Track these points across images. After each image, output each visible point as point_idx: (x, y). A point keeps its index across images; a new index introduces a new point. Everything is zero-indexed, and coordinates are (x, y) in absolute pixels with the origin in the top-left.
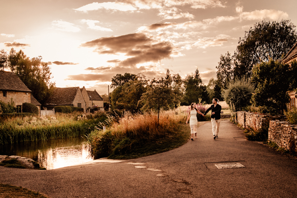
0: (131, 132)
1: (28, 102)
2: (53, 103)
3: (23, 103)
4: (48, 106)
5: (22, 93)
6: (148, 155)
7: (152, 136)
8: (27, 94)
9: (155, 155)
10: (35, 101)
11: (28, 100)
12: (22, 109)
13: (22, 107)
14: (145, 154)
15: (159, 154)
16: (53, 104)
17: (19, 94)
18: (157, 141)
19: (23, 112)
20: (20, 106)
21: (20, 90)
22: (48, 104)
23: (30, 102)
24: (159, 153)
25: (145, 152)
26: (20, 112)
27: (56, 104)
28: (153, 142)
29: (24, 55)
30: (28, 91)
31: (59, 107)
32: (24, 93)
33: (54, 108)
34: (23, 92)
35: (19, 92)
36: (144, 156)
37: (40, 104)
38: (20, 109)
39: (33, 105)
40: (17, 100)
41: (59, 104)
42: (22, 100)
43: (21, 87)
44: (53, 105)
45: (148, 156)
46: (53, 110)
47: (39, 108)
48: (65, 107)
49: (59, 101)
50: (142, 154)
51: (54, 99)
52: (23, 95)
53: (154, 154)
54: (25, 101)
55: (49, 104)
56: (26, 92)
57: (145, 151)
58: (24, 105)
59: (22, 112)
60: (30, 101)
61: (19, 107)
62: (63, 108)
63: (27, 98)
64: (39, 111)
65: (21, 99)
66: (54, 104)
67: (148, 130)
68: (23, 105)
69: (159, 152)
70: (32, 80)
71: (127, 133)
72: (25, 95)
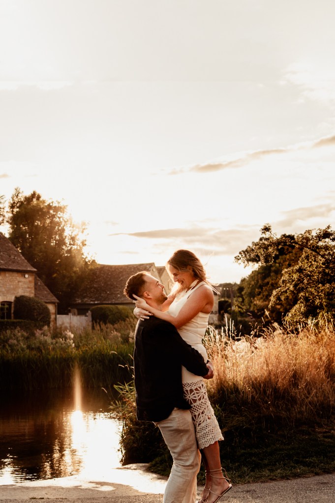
0: (235, 389)
1: (27, 294)
2: (91, 297)
3: (16, 298)
4: (79, 304)
5: (15, 274)
6: (272, 480)
7: (304, 409)
8: (27, 276)
9: (299, 480)
10: (46, 291)
11: (28, 290)
12: (12, 311)
13: (13, 306)
14: (266, 472)
15: (317, 478)
16: (91, 301)
17: (7, 275)
18: (321, 426)
19: (15, 318)
20: (9, 303)
21: (10, 268)
22: (80, 301)
23: (32, 295)
24: (317, 474)
25: (266, 466)
26: (9, 317)
27: (98, 301)
28: (305, 428)
29: (41, 199)
30: (29, 269)
31: (101, 309)
32: (20, 275)
33: (92, 311)
34: (17, 271)
35: (7, 273)
36: (256, 480)
37: (57, 301)
38: (9, 309)
39: (37, 303)
40: (4, 290)
41: (104, 302)
42: (14, 289)
43: (13, 262)
44: (92, 304)
45: (272, 484)
46: (87, 314)
47: (52, 308)
48: (117, 308)
49: (106, 293)
50: (253, 470)
51: (95, 288)
52: (17, 278)
53: (296, 476)
54: (20, 292)
55: (82, 301)
56: (23, 272)
57: (266, 462)
58: (19, 300)
59: (12, 318)
60: (33, 291)
61: (6, 306)
62: (110, 310)
63: (26, 286)
64: (53, 317)
65: (12, 287)
66: (94, 301)
67: (296, 385)
68: (15, 301)
69: (317, 470)
70: (43, 249)
71: (219, 392)
72: (22, 279)
